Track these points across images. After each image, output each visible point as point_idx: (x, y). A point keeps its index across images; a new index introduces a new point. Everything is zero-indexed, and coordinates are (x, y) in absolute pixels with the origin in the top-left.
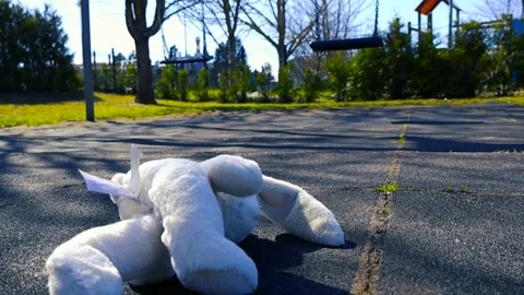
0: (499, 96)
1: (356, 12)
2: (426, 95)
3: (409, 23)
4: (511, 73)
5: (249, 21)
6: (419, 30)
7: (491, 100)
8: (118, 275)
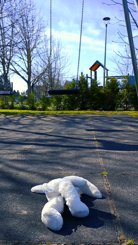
0: (124, 110)
1: (63, 67)
2: (95, 109)
3: (87, 75)
4: (129, 100)
5: (14, 69)
6: (91, 78)
7: (121, 112)
8: (61, 215)
